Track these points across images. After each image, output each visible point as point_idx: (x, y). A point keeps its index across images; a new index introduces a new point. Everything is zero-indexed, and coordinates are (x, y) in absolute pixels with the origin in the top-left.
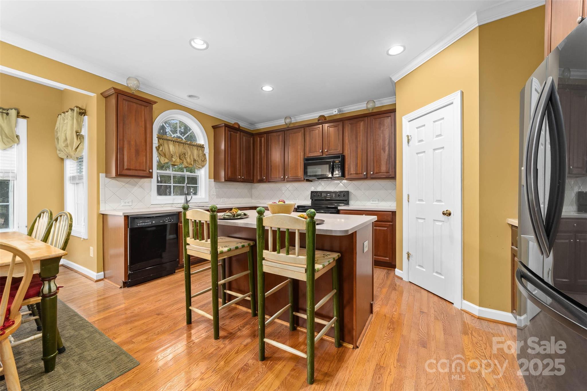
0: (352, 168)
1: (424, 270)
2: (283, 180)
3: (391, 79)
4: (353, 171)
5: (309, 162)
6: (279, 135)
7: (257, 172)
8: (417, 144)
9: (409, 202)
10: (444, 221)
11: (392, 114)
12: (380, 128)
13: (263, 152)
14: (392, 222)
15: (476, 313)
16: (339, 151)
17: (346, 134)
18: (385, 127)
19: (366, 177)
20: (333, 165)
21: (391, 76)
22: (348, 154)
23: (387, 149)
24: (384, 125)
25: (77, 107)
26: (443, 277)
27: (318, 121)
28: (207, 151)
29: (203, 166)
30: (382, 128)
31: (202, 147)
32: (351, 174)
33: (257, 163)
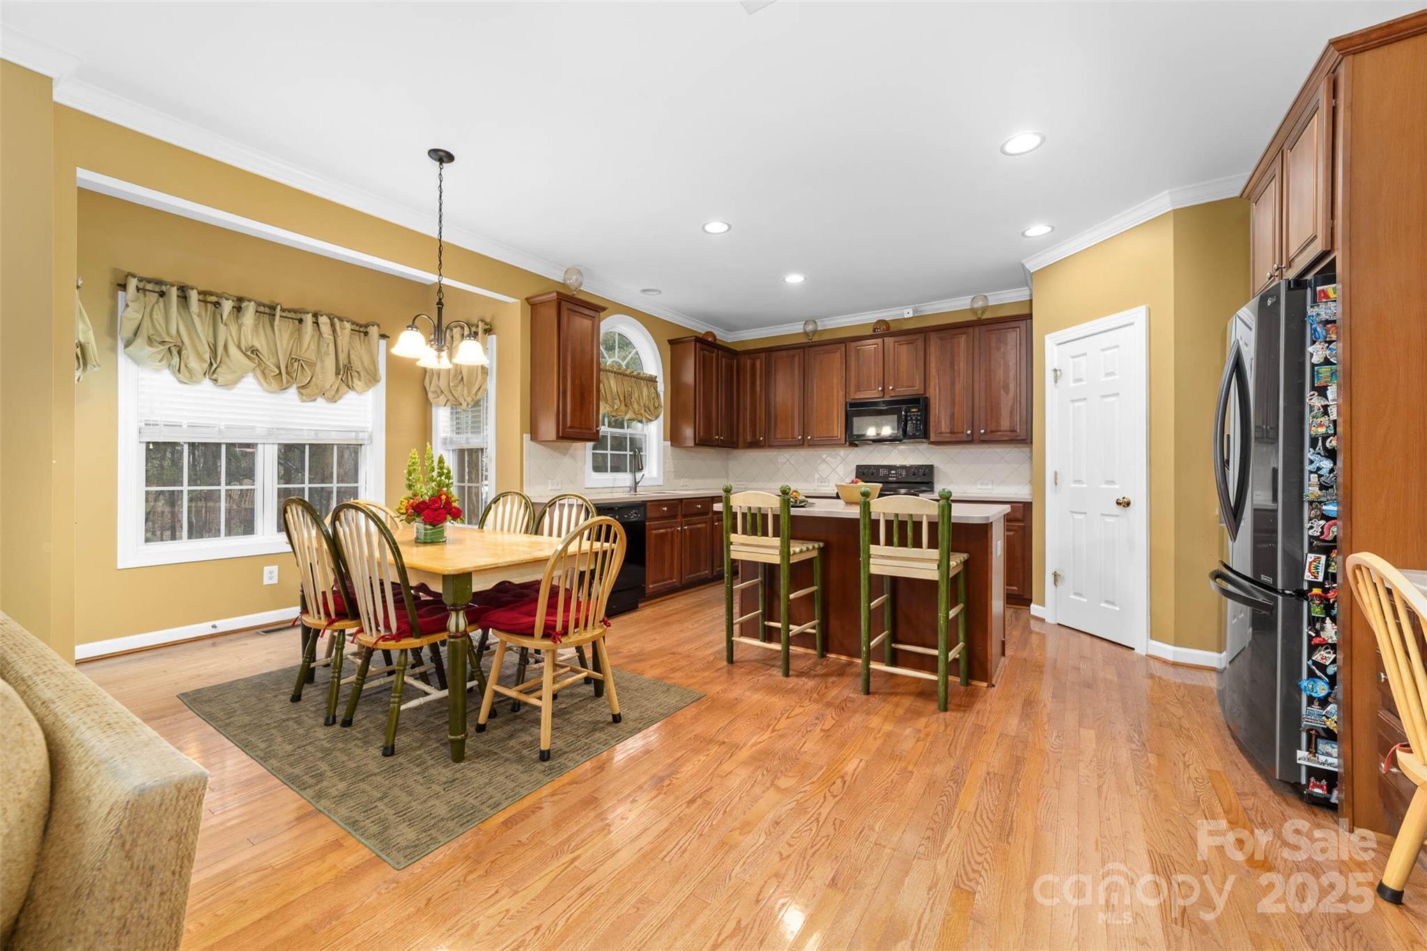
0: (943, 422)
1: (1085, 600)
2: (801, 443)
3: (1023, 265)
4: (944, 427)
5: (858, 409)
6: (794, 356)
7: (745, 430)
8: (1072, 385)
9: (1056, 484)
10: (1117, 516)
11: (1022, 324)
12: (999, 349)
13: (758, 388)
14: (1023, 521)
15: (1170, 658)
16: (916, 389)
17: (933, 359)
18: (1009, 347)
19: (970, 439)
20: (906, 416)
21: (1023, 262)
22: (935, 394)
23: (1012, 386)
24: (1006, 344)
25: (482, 321)
26: (1118, 609)
27: (874, 331)
28: (661, 387)
29: (657, 417)
30: (1002, 349)
31: (652, 380)
32: (941, 433)
33: (745, 409)
